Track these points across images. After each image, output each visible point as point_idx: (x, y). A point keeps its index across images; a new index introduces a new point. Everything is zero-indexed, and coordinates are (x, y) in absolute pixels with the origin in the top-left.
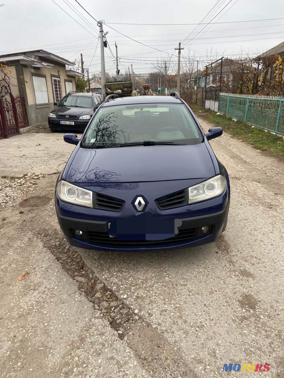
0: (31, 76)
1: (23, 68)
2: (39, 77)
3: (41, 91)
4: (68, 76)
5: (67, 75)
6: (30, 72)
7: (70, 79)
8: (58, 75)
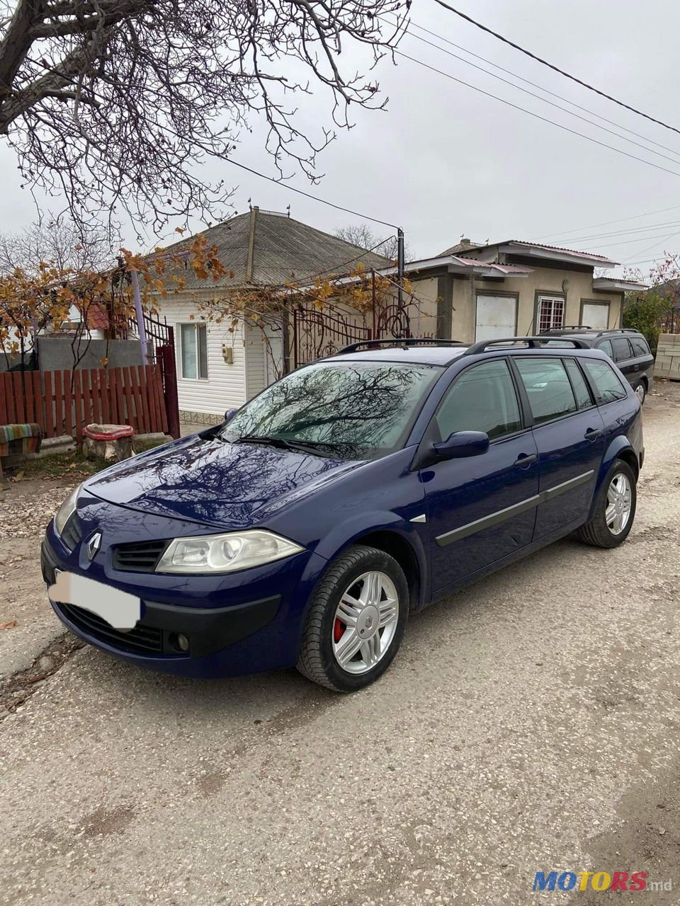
0: (475, 296)
1: (452, 281)
2: (497, 298)
3: (496, 326)
4: (596, 291)
5: (594, 289)
6: (472, 288)
7: (603, 297)
8: (561, 290)
